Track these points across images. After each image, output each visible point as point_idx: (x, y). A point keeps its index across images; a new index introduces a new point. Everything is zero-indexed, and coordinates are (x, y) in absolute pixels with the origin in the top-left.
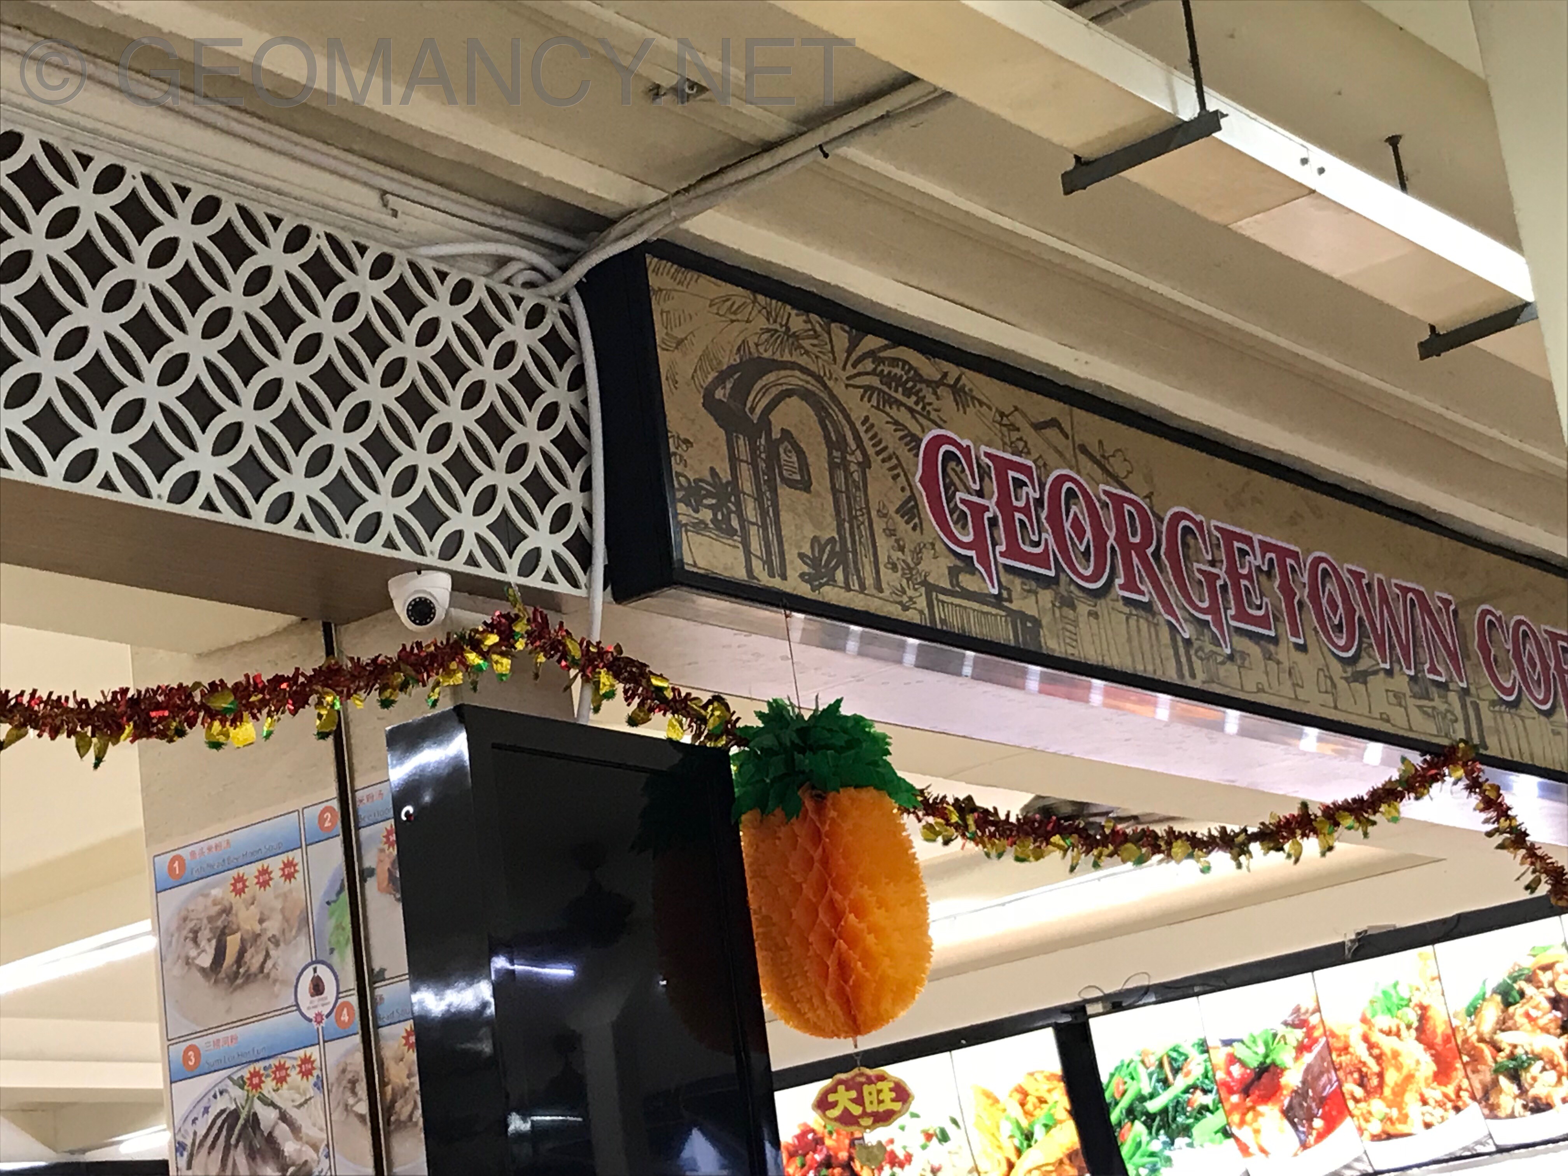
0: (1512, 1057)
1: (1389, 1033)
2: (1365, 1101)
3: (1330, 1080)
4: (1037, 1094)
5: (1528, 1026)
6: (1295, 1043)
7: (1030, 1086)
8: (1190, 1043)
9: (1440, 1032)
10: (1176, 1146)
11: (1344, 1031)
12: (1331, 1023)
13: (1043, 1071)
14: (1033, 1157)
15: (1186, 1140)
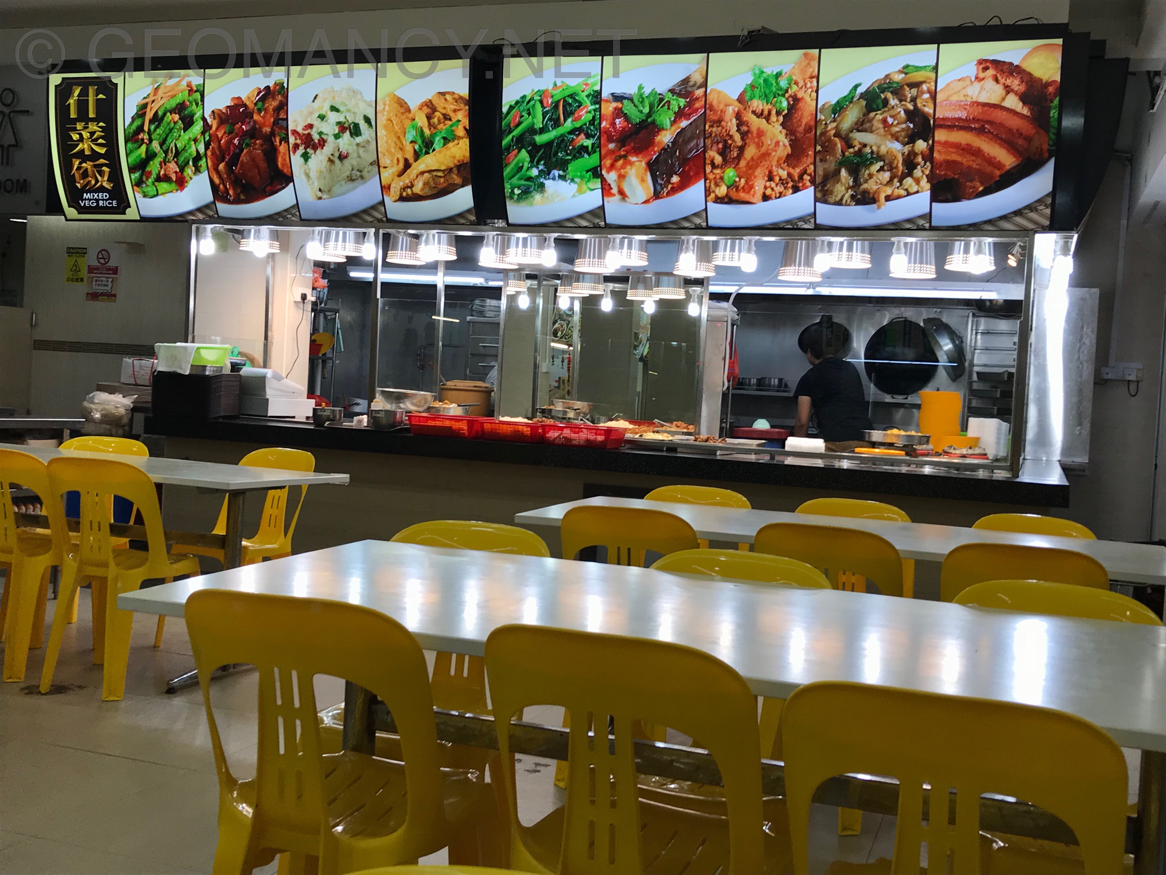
0: (859, 153)
1: (759, 115)
2: (721, 168)
3: (697, 145)
4: (444, 111)
5: (882, 131)
6: (677, 109)
7: (439, 104)
8: (586, 93)
9: (804, 122)
10: (551, 176)
11: (722, 107)
12: (712, 98)
13: (454, 93)
14: (428, 162)
15: (561, 173)
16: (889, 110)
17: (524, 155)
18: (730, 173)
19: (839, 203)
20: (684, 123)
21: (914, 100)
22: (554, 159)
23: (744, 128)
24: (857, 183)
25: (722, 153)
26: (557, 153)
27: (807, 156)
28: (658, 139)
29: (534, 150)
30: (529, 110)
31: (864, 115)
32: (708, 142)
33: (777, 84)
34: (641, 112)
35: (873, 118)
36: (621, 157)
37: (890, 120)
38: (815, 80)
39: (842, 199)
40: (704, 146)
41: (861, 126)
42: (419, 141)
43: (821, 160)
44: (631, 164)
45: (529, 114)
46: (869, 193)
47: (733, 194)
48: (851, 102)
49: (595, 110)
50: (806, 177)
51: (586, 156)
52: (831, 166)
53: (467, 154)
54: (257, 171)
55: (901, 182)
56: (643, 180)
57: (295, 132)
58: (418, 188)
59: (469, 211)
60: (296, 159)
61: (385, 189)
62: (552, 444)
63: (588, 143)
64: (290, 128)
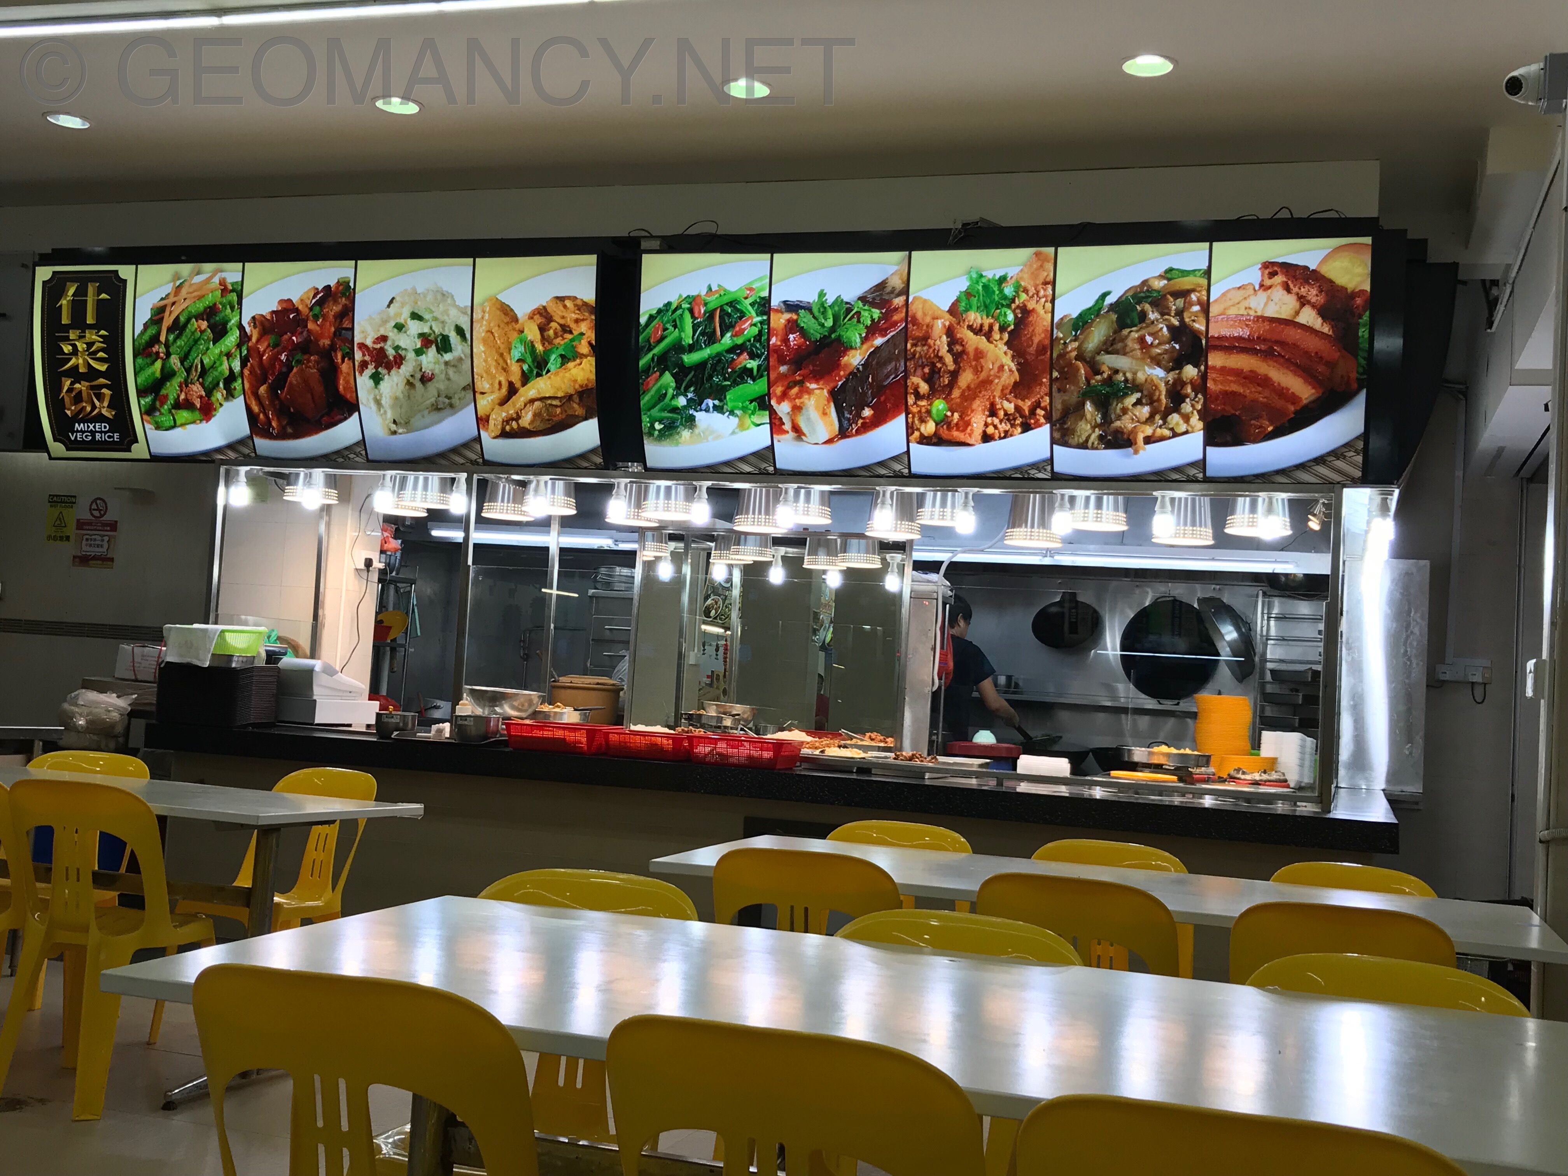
0: (1109, 381)
1: (978, 331)
2: (928, 398)
3: (896, 369)
4: (562, 322)
5: (1138, 353)
6: (869, 323)
7: (557, 311)
8: (750, 300)
9: (1036, 340)
10: (704, 406)
11: (928, 320)
12: (916, 309)
13: (575, 298)
14: (541, 386)
15: (717, 402)
16: (1147, 327)
17: (668, 379)
18: (939, 406)
19: (1083, 446)
20: (879, 341)
21: (1180, 313)
22: (707, 385)
23: (958, 348)
24: (1107, 420)
25: (928, 380)
26: (711, 377)
27: (1041, 384)
28: (845, 360)
29: (681, 373)
30: (675, 321)
31: (1115, 332)
32: (911, 365)
33: (1001, 291)
34: (823, 325)
35: (1127, 337)
36: (796, 383)
37: (1149, 339)
38: (1050, 287)
39: (1087, 441)
40: (906, 371)
41: (1111, 346)
42: (529, 360)
43: (1059, 390)
44: (809, 392)
45: (675, 327)
46: (1122, 433)
47: (944, 433)
48: (1098, 315)
49: (761, 323)
50: (1041, 413)
51: (750, 381)
52: (1073, 397)
53: (593, 377)
54: (309, 396)
55: (1164, 418)
56: (825, 414)
57: (362, 346)
58: (526, 420)
59: (593, 451)
60: (364, 382)
61: (482, 421)
62: (701, 762)
63: (753, 364)
64: (357, 339)
